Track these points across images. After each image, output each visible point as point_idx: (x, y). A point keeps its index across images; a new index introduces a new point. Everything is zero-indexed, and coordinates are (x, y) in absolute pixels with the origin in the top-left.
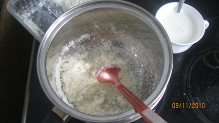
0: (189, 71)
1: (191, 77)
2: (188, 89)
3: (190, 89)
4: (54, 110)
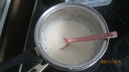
0: (117, 46)
1: (118, 49)
2: (115, 56)
3: (116, 56)
4: (35, 48)
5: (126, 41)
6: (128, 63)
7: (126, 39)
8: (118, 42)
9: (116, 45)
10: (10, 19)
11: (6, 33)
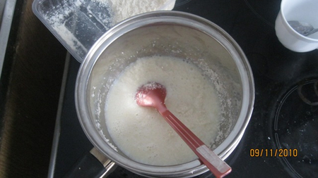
0: (277, 106)
1: (280, 115)
2: (274, 132)
3: (277, 132)
4: (93, 152)
5: (300, 93)
6: (306, 145)
7: (300, 89)
8: (280, 97)
9: (275, 104)
10: (14, 58)
11: (8, 94)
